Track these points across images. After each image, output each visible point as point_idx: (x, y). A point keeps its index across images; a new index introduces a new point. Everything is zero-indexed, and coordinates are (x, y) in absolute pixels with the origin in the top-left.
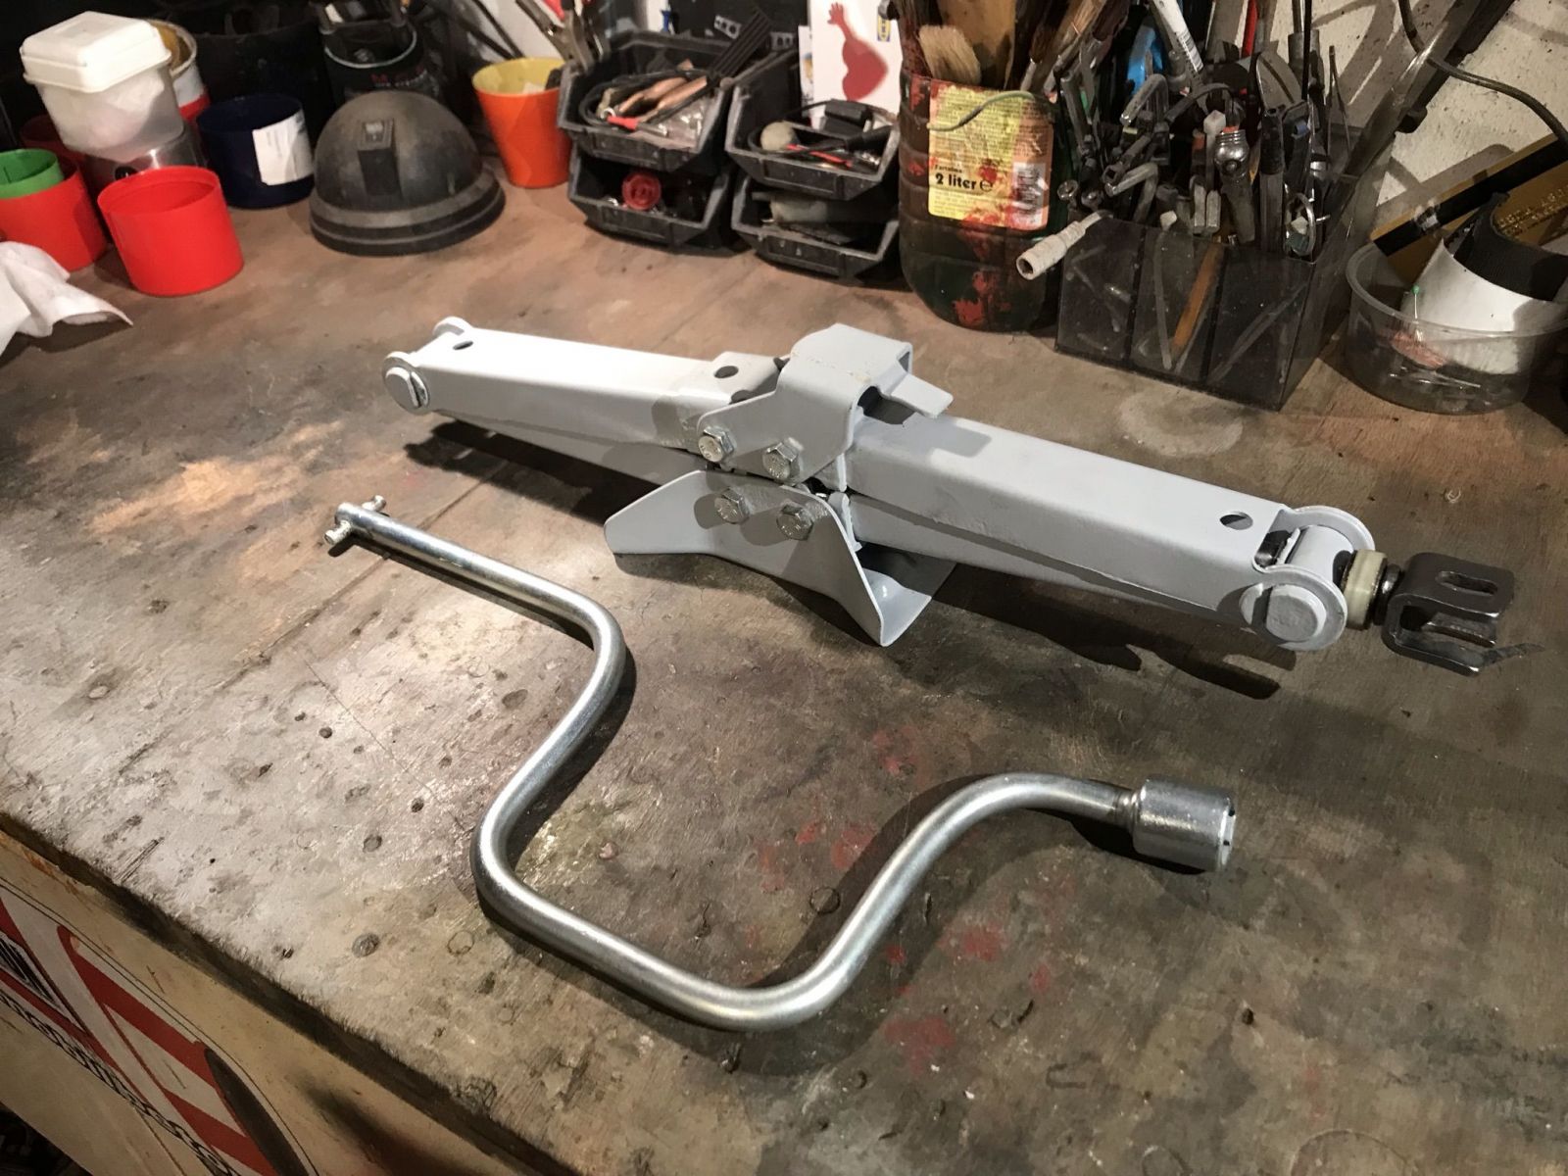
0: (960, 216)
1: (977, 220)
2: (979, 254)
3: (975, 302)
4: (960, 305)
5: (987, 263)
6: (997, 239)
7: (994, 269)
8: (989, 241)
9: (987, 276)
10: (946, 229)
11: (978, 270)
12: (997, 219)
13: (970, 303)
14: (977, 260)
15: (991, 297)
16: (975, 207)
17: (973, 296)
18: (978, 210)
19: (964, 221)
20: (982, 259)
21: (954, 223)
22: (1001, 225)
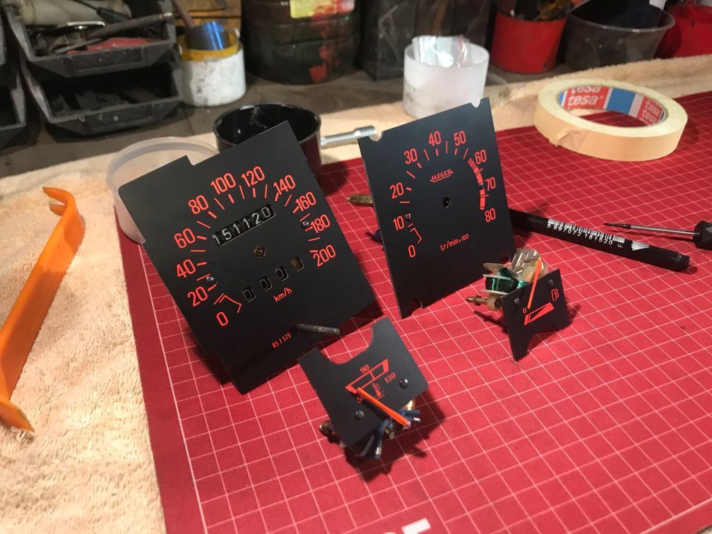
0: (311, 14)
1: (321, 14)
2: (323, 34)
3: (321, 65)
4: (313, 71)
5: (328, 38)
6: (334, 22)
7: (331, 41)
8: (330, 25)
9: (328, 48)
10: (303, 24)
11: (321, 45)
12: (331, 9)
13: (319, 67)
14: (321, 39)
15: (330, 60)
16: (317, 5)
17: (320, 62)
18: (321, 7)
19: (314, 16)
20: (325, 37)
21: (307, 20)
22: (335, 12)
